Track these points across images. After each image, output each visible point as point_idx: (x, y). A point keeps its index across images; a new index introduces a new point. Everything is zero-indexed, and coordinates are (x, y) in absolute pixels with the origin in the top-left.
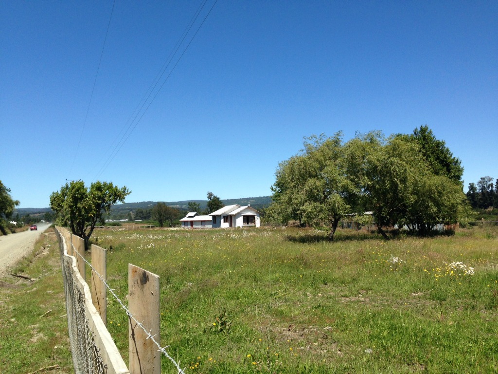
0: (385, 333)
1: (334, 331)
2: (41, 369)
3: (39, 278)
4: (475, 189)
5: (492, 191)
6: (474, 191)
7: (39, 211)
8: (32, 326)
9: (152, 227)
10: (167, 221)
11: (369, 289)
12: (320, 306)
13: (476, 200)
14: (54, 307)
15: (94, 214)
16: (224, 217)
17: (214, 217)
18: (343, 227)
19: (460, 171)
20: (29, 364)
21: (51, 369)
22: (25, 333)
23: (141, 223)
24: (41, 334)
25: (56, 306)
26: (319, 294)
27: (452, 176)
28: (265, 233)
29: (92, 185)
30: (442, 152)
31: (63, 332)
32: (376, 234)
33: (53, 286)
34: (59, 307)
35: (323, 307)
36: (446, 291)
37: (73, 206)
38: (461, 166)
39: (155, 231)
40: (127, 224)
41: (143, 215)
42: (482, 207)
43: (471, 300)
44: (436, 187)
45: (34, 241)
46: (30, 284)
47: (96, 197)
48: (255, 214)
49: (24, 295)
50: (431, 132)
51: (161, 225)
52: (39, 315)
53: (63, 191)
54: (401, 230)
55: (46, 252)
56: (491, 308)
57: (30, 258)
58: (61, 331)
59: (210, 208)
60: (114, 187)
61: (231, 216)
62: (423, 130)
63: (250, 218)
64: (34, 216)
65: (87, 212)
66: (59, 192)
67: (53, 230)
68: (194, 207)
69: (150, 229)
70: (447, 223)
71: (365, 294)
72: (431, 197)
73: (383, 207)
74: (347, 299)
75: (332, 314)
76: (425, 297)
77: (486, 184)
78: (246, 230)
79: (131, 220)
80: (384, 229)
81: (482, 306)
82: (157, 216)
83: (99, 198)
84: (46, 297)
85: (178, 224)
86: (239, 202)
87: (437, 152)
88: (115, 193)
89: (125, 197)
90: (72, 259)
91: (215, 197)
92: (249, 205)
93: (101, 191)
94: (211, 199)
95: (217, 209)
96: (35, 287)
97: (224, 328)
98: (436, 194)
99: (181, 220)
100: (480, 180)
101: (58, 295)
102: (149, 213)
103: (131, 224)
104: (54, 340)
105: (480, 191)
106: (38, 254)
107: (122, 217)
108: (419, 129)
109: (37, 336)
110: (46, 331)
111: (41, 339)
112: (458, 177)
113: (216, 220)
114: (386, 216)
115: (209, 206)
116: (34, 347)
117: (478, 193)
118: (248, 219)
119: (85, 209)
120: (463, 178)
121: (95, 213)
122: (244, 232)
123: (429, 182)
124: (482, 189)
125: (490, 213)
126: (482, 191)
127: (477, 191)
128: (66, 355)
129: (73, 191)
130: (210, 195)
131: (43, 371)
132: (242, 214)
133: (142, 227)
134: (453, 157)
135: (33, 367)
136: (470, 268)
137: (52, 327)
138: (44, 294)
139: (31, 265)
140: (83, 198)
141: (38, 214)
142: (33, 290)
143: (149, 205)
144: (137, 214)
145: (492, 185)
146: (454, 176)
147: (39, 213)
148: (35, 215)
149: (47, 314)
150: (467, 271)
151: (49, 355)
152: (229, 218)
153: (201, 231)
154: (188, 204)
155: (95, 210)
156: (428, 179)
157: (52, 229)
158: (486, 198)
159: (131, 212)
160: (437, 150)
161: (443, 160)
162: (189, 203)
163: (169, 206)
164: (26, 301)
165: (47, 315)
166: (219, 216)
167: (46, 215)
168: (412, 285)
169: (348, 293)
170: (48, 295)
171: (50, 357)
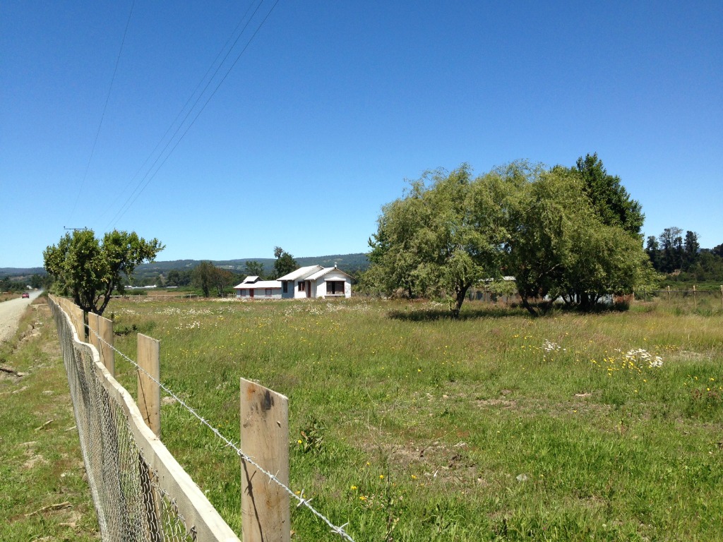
0: (544, 452)
1: (470, 449)
2: (43, 508)
3: (30, 372)
4: (656, 244)
5: (680, 247)
6: (654, 248)
7: (24, 273)
8: (25, 443)
9: (192, 297)
10: (215, 289)
11: (515, 388)
12: (447, 413)
13: (657, 260)
14: (55, 414)
15: (108, 279)
16: (299, 283)
17: (285, 283)
18: (471, 298)
19: (640, 219)
20: (26, 502)
21: (58, 508)
22: (16, 454)
23: (176, 290)
24: (40, 456)
25: (58, 414)
26: (445, 396)
27: (627, 227)
28: (359, 306)
29: (106, 237)
30: (615, 193)
31: (73, 453)
32: (518, 308)
33: (53, 384)
34: (63, 415)
35: (451, 414)
36: (624, 390)
37: (78, 266)
38: (642, 213)
39: (198, 302)
40: (154, 292)
41: (179, 279)
42: (665, 270)
43: (661, 403)
44: (606, 242)
45: (18, 316)
46: (16, 380)
47: (112, 253)
48: (344, 279)
49: (8, 397)
50: (600, 164)
51: (206, 294)
52: (34, 427)
53: (62, 244)
54: (554, 303)
55: (36, 334)
56: (689, 415)
57: (13, 342)
58: (69, 451)
59: (279, 270)
60: (140, 239)
61: (309, 282)
62: (590, 161)
63: (337, 285)
64: (16, 280)
65: (99, 275)
66: (57, 247)
67: (45, 301)
68: (254, 268)
69: (191, 300)
70: (619, 294)
71: (509, 395)
72: (598, 257)
73: (529, 270)
74: (485, 403)
75: (465, 424)
76: (594, 399)
77: (672, 238)
78: (332, 303)
79: (161, 286)
80: (530, 301)
81: (677, 413)
82: (201, 281)
83: (118, 256)
84: (44, 400)
85: (232, 293)
86: (322, 262)
87: (608, 192)
88: (141, 248)
89: (156, 254)
90: (89, 348)
91: (286, 254)
92: (336, 266)
93: (120, 245)
94: (279, 257)
95: (289, 271)
96: (25, 385)
97: (313, 446)
98: (606, 252)
99: (236, 287)
100: (664, 231)
101: (60, 397)
102: (188, 276)
103: (161, 291)
104: (59, 465)
105: (664, 247)
106: (25, 336)
107: (146, 282)
108: (584, 159)
109: (33, 459)
110: (47, 451)
111: (40, 462)
112: (637, 229)
113: (287, 288)
114: (534, 283)
115: (276, 267)
116: (30, 476)
117: (659, 251)
118: (334, 287)
119: (96, 272)
120: (643, 230)
121: (111, 277)
122: (329, 305)
123: (596, 236)
124: (666, 245)
125: (675, 279)
126: (666, 248)
127: (659, 248)
128: (79, 487)
129: (79, 245)
130: (278, 251)
131: (46, 510)
132: (326, 279)
133: (177, 297)
134: (630, 200)
135: (31, 505)
136: (658, 358)
137: (55, 445)
138: (38, 396)
139: (15, 351)
140: (93, 256)
141: (22, 277)
142: (22, 390)
143: (187, 266)
144: (170, 278)
145: (680, 239)
146: (631, 227)
147: (24, 275)
148: (18, 278)
149: (46, 425)
150: (653, 361)
151: (54, 486)
152: (306, 285)
153: (266, 304)
154: (245, 265)
155: (110, 274)
156: (595, 231)
157: (43, 299)
158: (671, 257)
159: (161, 275)
160: (608, 190)
161: (616, 204)
162: (247, 263)
163: (218, 267)
164: (13, 407)
165: (47, 427)
166: (292, 282)
167: (33, 278)
168: (576, 382)
169: (485, 394)
170: (45, 397)
171: (55, 490)
